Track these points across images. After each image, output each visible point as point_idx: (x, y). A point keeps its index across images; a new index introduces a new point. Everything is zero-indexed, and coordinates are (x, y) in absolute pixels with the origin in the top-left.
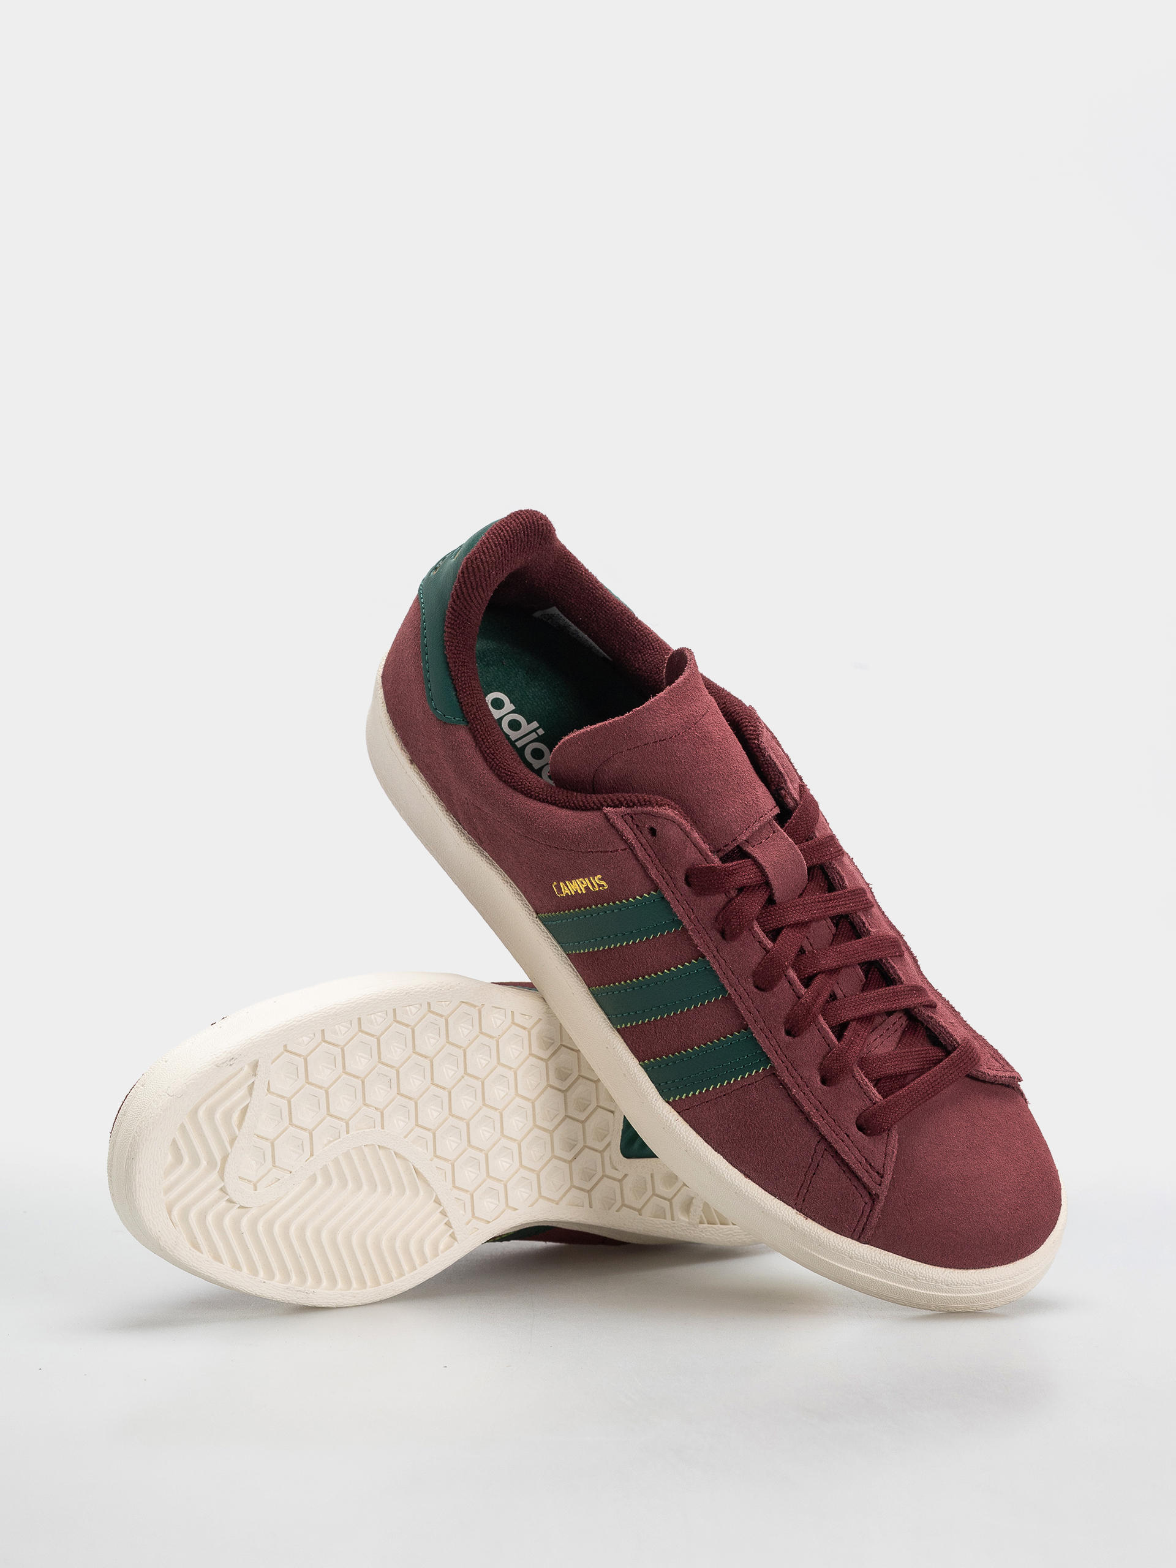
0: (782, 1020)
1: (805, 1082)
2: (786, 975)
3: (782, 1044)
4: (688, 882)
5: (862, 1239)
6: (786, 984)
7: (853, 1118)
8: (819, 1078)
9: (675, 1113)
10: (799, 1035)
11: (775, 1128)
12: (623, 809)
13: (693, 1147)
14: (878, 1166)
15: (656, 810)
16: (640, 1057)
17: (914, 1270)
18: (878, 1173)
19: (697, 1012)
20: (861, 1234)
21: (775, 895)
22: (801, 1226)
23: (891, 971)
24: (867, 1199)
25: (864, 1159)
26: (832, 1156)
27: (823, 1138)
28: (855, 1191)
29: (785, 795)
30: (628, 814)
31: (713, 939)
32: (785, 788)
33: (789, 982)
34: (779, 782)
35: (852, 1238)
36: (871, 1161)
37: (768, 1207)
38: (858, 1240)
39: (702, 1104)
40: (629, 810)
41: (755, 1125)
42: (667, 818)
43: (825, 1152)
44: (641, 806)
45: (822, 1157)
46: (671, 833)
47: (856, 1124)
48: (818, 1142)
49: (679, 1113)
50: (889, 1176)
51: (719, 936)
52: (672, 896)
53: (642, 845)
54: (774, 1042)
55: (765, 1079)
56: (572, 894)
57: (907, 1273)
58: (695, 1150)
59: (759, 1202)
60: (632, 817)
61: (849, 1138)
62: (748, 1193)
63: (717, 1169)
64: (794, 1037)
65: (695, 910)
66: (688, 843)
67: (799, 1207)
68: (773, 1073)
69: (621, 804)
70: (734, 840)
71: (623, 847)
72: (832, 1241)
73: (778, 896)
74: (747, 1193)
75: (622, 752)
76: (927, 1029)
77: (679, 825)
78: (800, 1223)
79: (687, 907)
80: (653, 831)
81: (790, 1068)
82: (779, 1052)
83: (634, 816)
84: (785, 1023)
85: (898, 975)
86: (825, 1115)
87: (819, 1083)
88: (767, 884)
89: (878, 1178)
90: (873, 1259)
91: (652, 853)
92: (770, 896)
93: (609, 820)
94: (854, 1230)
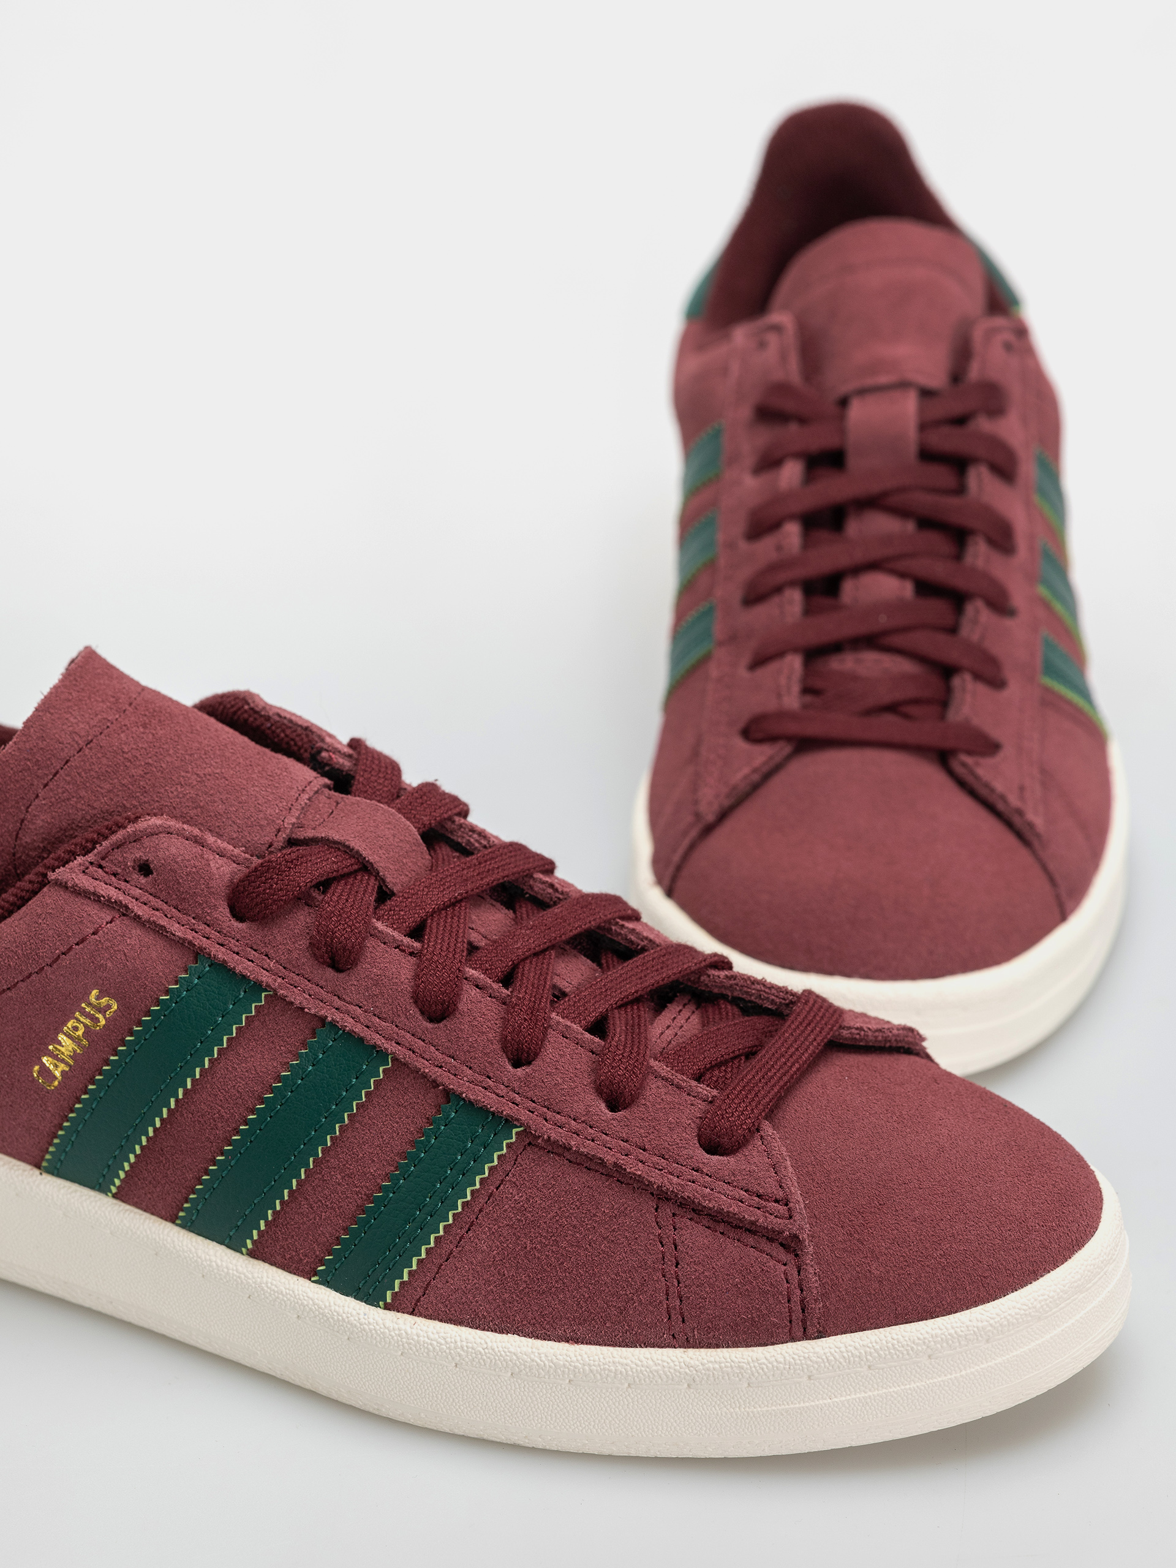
0: (497, 1046)
1: (583, 1122)
2: (466, 979)
3: (516, 1085)
4: (238, 914)
5: (810, 1330)
6: (474, 992)
7: (691, 1136)
8: (603, 1106)
9: (406, 1316)
10: (536, 1055)
11: (575, 1227)
12: (80, 859)
13: (462, 1347)
14: (770, 1186)
15: (130, 829)
16: (307, 1272)
17: (922, 1337)
18: (777, 1201)
19: (357, 1125)
20: (804, 1321)
21: (388, 880)
22: (701, 1367)
23: (633, 938)
24: (783, 1255)
25: (743, 1193)
26: (691, 1219)
27: (662, 1197)
28: (757, 1254)
29: (330, 756)
30: (91, 863)
31: (322, 983)
32: (325, 747)
33: (477, 986)
34: (310, 741)
35: (793, 1339)
36: (756, 1188)
37: (631, 1369)
38: (806, 1336)
39: (439, 1268)
40: (91, 857)
41: (541, 1242)
42: (153, 833)
43: (677, 1219)
44: (106, 838)
45: (675, 1229)
46: (173, 850)
47: (701, 1146)
48: (656, 1210)
49: (412, 1313)
50: (797, 1194)
51: (330, 973)
52: (223, 949)
53: (137, 900)
54: (502, 1090)
55: (519, 1160)
56: (70, 1066)
57: (912, 1349)
58: (467, 1352)
59: (613, 1368)
60: (100, 867)
61: (702, 1172)
62: (589, 1365)
63: (518, 1358)
64: (529, 1063)
65: (271, 952)
66: (209, 855)
67: (681, 1337)
68: (530, 1140)
69: (73, 855)
70: (279, 831)
71: (109, 918)
72: (764, 1361)
73: (394, 880)
74: (587, 1368)
75: (37, 796)
76: (735, 1001)
77: (180, 834)
78: (697, 1363)
79: (257, 955)
80: (145, 869)
81: (549, 1114)
82: (518, 1099)
83: (103, 863)
84: (504, 1049)
85: (646, 938)
86: (644, 1155)
87: (607, 1111)
88: (365, 868)
89: (782, 1209)
90: (845, 1354)
91: (159, 904)
92: (380, 887)
93: (66, 888)
94: (790, 1322)
